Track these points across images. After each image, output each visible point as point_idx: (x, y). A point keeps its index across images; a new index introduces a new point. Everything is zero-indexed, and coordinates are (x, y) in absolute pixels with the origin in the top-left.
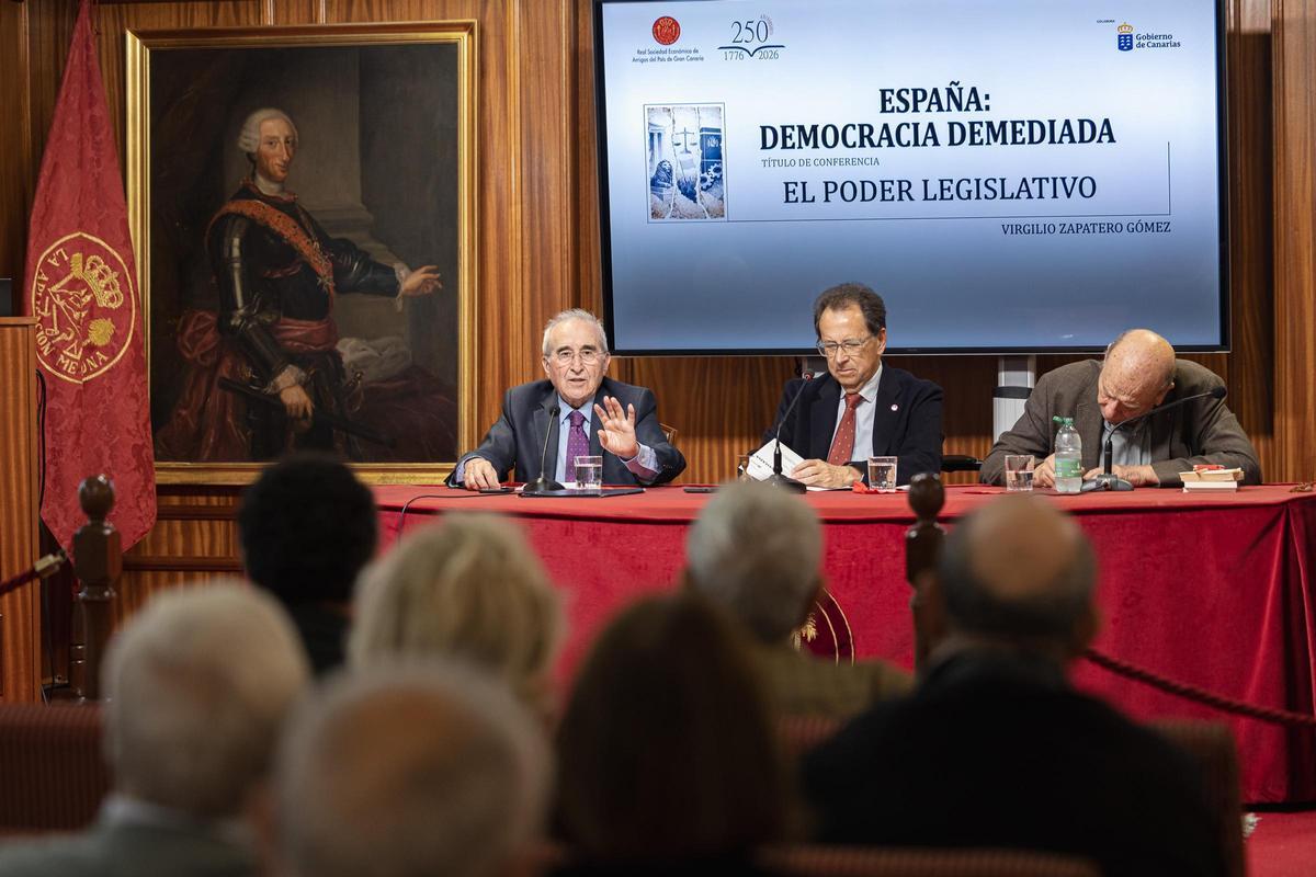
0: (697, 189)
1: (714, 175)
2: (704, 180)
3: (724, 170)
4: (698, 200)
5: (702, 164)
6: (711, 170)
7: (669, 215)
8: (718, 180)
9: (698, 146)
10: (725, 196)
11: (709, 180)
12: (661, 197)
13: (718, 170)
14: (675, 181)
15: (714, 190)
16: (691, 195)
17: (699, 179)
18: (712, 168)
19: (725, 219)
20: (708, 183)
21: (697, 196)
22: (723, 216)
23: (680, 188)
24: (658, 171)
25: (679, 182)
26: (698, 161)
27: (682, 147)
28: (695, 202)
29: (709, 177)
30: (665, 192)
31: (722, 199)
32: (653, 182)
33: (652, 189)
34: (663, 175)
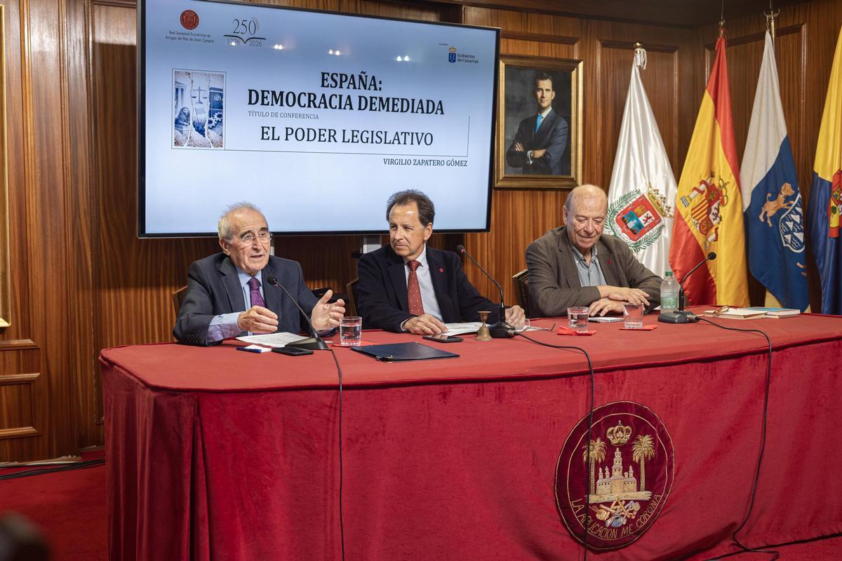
0: (206, 127)
1: (218, 119)
2: (210, 122)
3: (224, 116)
4: (206, 135)
5: (210, 111)
6: (216, 116)
7: (186, 144)
8: (220, 123)
9: (208, 99)
10: (224, 134)
11: (214, 122)
12: (181, 132)
13: (220, 116)
14: (191, 122)
15: (217, 129)
16: (202, 132)
17: (207, 121)
18: (217, 114)
19: (223, 148)
20: (213, 124)
21: (206, 132)
22: (222, 146)
23: (194, 126)
24: (180, 114)
25: (194, 122)
26: (207, 109)
27: (197, 100)
28: (204, 136)
29: (214, 120)
30: (184, 129)
31: (221, 135)
32: (177, 122)
33: (175, 126)
34: (184, 117)
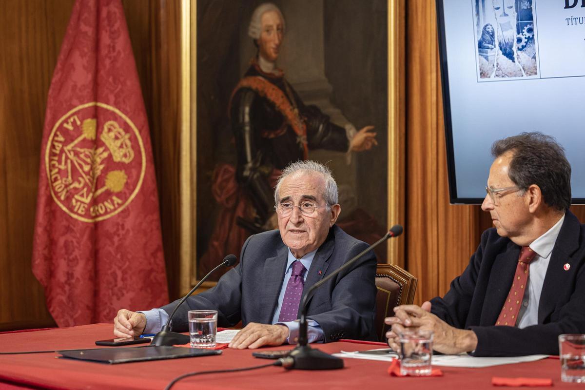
0: (514, 49)
1: (528, 35)
2: (519, 40)
3: (535, 30)
4: (516, 60)
5: (518, 25)
6: (525, 31)
7: (494, 74)
8: (531, 39)
9: (514, 9)
10: (537, 55)
11: (524, 40)
12: (487, 58)
13: (530, 30)
14: (497, 43)
15: (528, 49)
16: (510, 55)
17: (516, 40)
18: (526, 28)
19: (538, 76)
20: (523, 43)
21: (515, 56)
22: (536, 73)
23: (501, 49)
24: (483, 34)
25: (500, 44)
26: (514, 22)
27: (500, 11)
28: (513, 61)
29: (523, 37)
30: (490, 53)
31: (534, 57)
32: (480, 45)
33: (480, 51)
34: (488, 37)
